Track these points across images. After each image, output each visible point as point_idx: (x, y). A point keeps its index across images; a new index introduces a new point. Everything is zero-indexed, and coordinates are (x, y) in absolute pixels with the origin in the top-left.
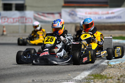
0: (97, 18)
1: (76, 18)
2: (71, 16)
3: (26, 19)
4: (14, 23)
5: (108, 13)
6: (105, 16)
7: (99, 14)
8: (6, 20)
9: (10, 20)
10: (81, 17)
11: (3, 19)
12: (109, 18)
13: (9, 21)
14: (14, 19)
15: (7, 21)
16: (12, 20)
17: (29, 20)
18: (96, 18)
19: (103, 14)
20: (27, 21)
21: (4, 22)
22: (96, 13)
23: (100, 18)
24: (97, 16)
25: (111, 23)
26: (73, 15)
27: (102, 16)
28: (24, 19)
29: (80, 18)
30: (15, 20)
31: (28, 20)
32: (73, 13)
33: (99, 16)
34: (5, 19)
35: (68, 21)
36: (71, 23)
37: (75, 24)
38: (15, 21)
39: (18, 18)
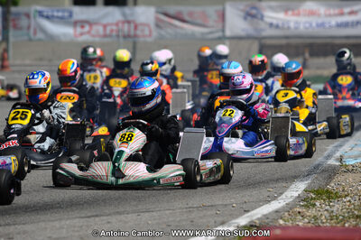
0: (314, 25)
1: (262, 25)
2: (249, 18)
3: (136, 27)
4: (105, 36)
5: (342, 14)
6: (334, 21)
7: (319, 15)
8: (87, 28)
9: (95, 28)
10: (275, 22)
11: (79, 25)
12: (346, 25)
13: (93, 32)
14: (105, 26)
15: (89, 32)
16: (101, 29)
17: (143, 31)
18: (311, 25)
19: (330, 15)
20: (139, 32)
21: (82, 34)
22: (312, 13)
23: (322, 25)
24: (314, 21)
25: (348, 37)
26: (253, 16)
27: (327, 20)
28: (132, 25)
29: (271, 25)
30: (108, 29)
31: (140, 28)
32: (254, 12)
33: (320, 21)
34: (83, 27)
35: (242, 34)
36: (248, 37)
37: (259, 39)
38: (108, 32)
39: (117, 24)
